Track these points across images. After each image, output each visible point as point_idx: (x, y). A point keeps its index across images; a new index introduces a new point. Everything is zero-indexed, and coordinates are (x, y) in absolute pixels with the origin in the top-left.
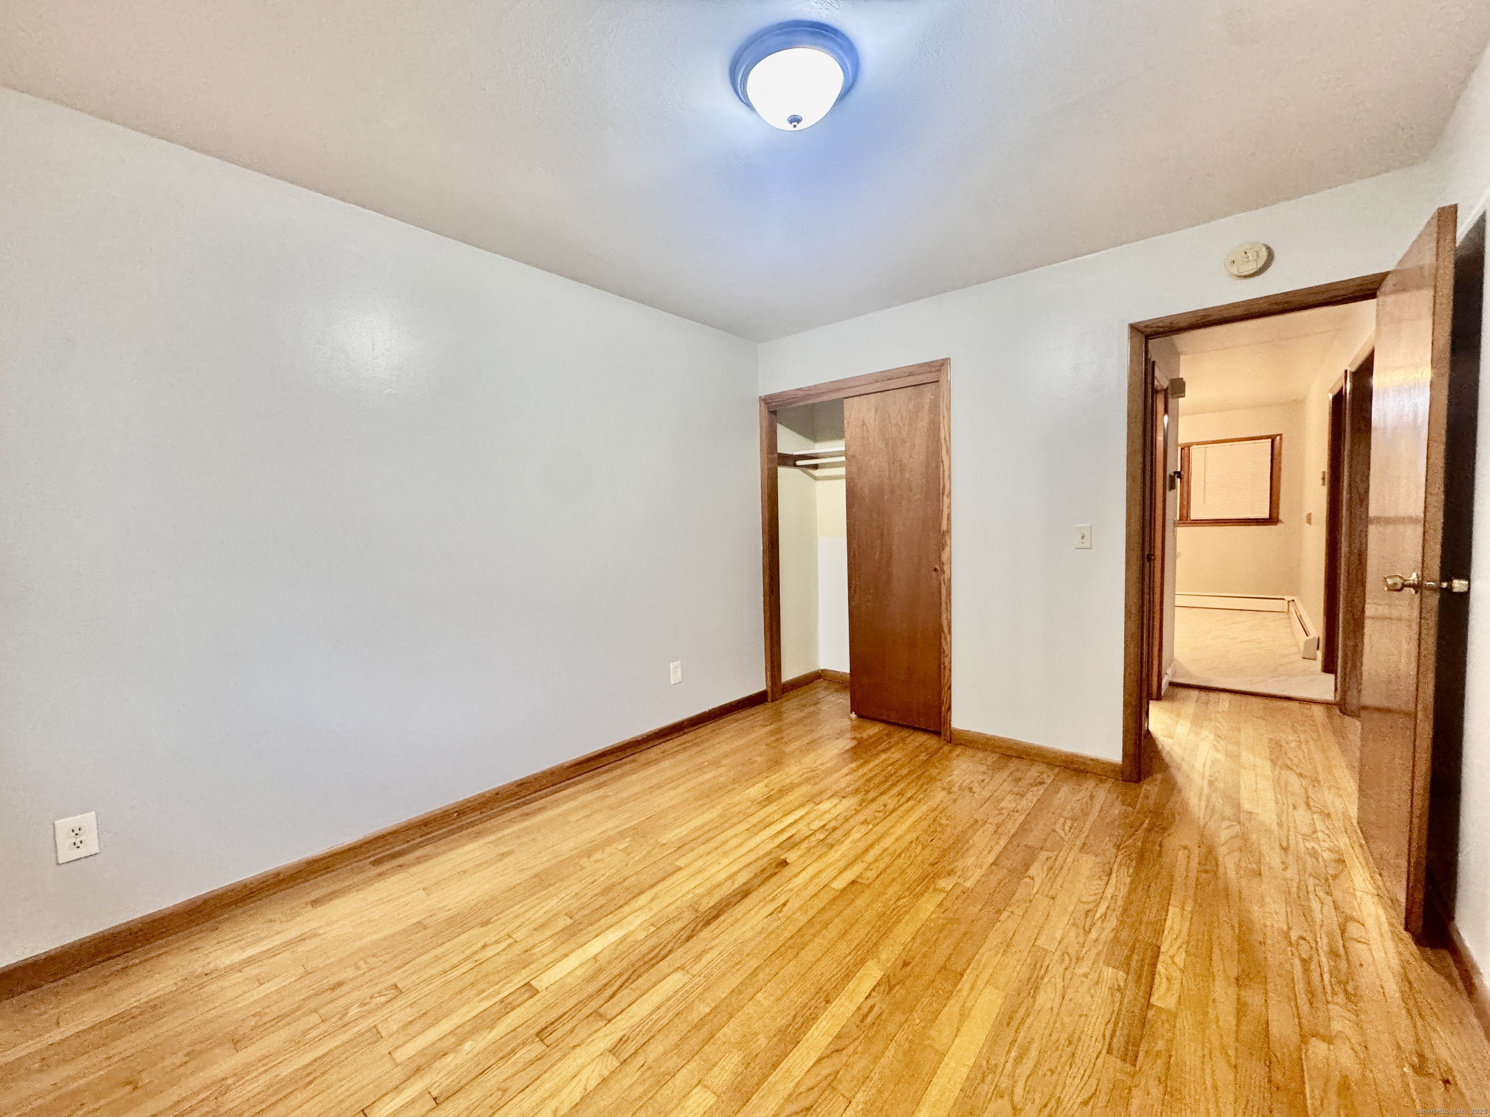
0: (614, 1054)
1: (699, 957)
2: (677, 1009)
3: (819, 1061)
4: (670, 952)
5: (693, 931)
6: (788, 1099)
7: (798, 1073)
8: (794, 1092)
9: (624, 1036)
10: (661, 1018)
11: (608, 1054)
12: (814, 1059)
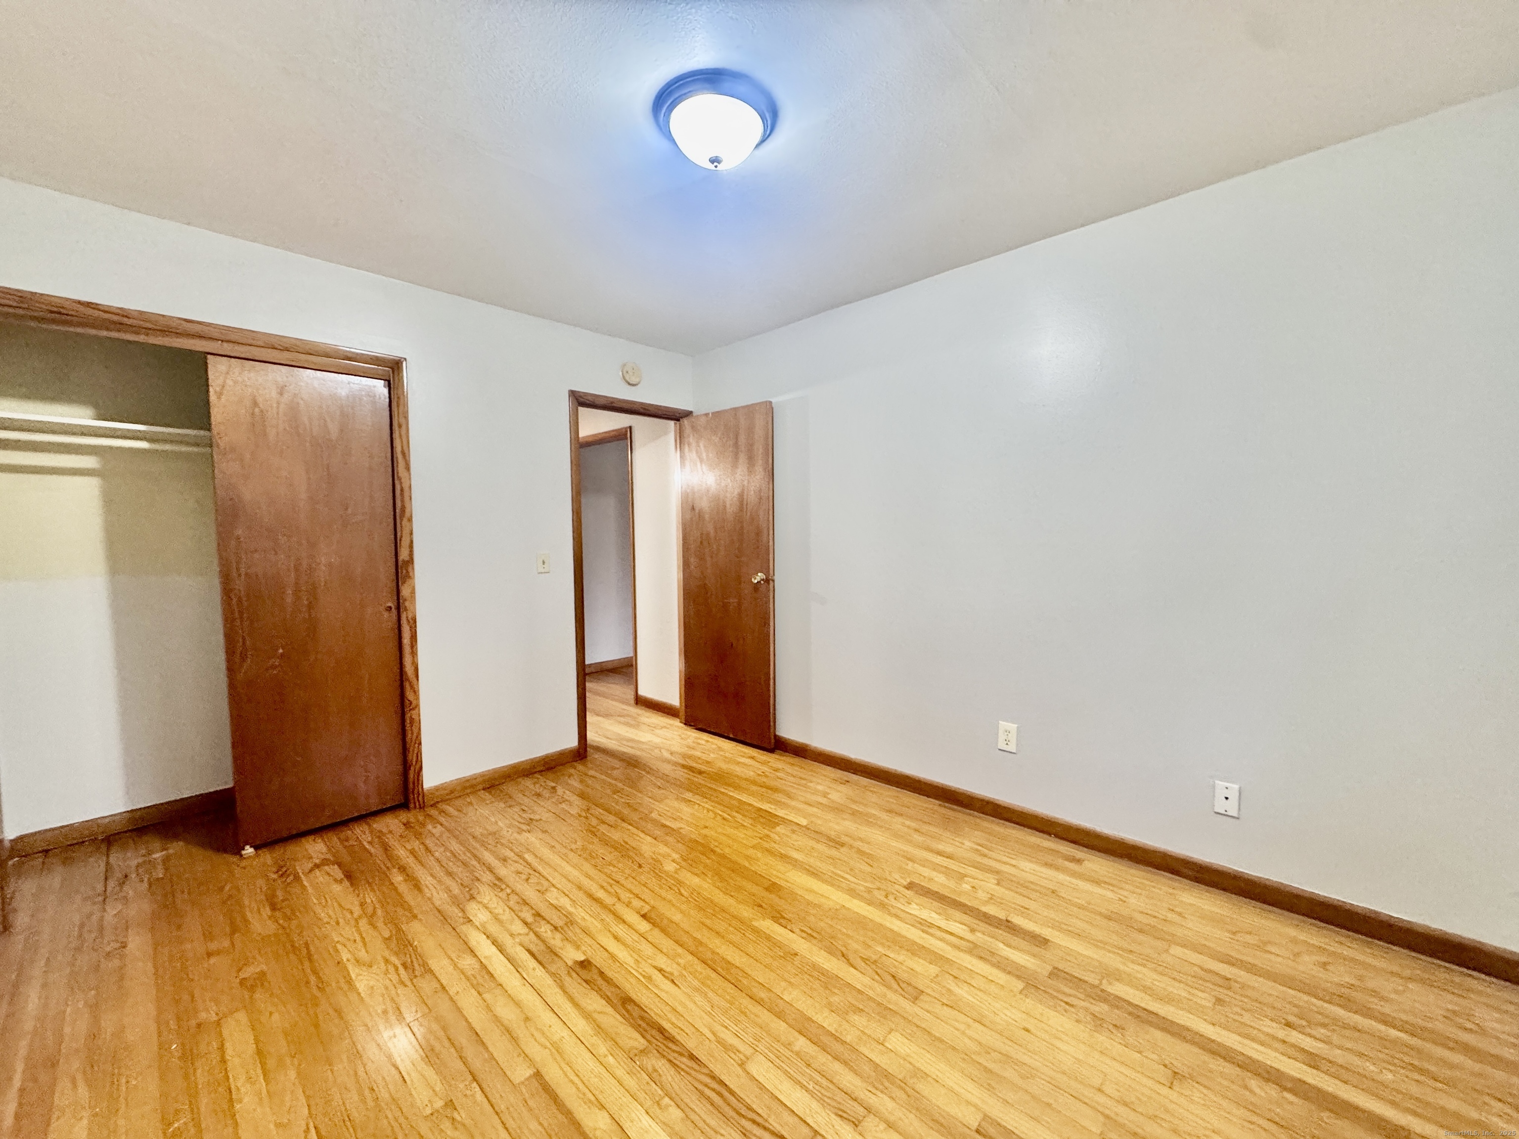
0: (860, 1122)
1: (727, 1048)
2: (802, 1065)
3: (852, 966)
4: (713, 1077)
5: (681, 1054)
6: (889, 987)
7: (866, 980)
8: (881, 983)
9: (837, 1114)
10: (811, 1079)
11: (860, 1128)
12: (852, 969)
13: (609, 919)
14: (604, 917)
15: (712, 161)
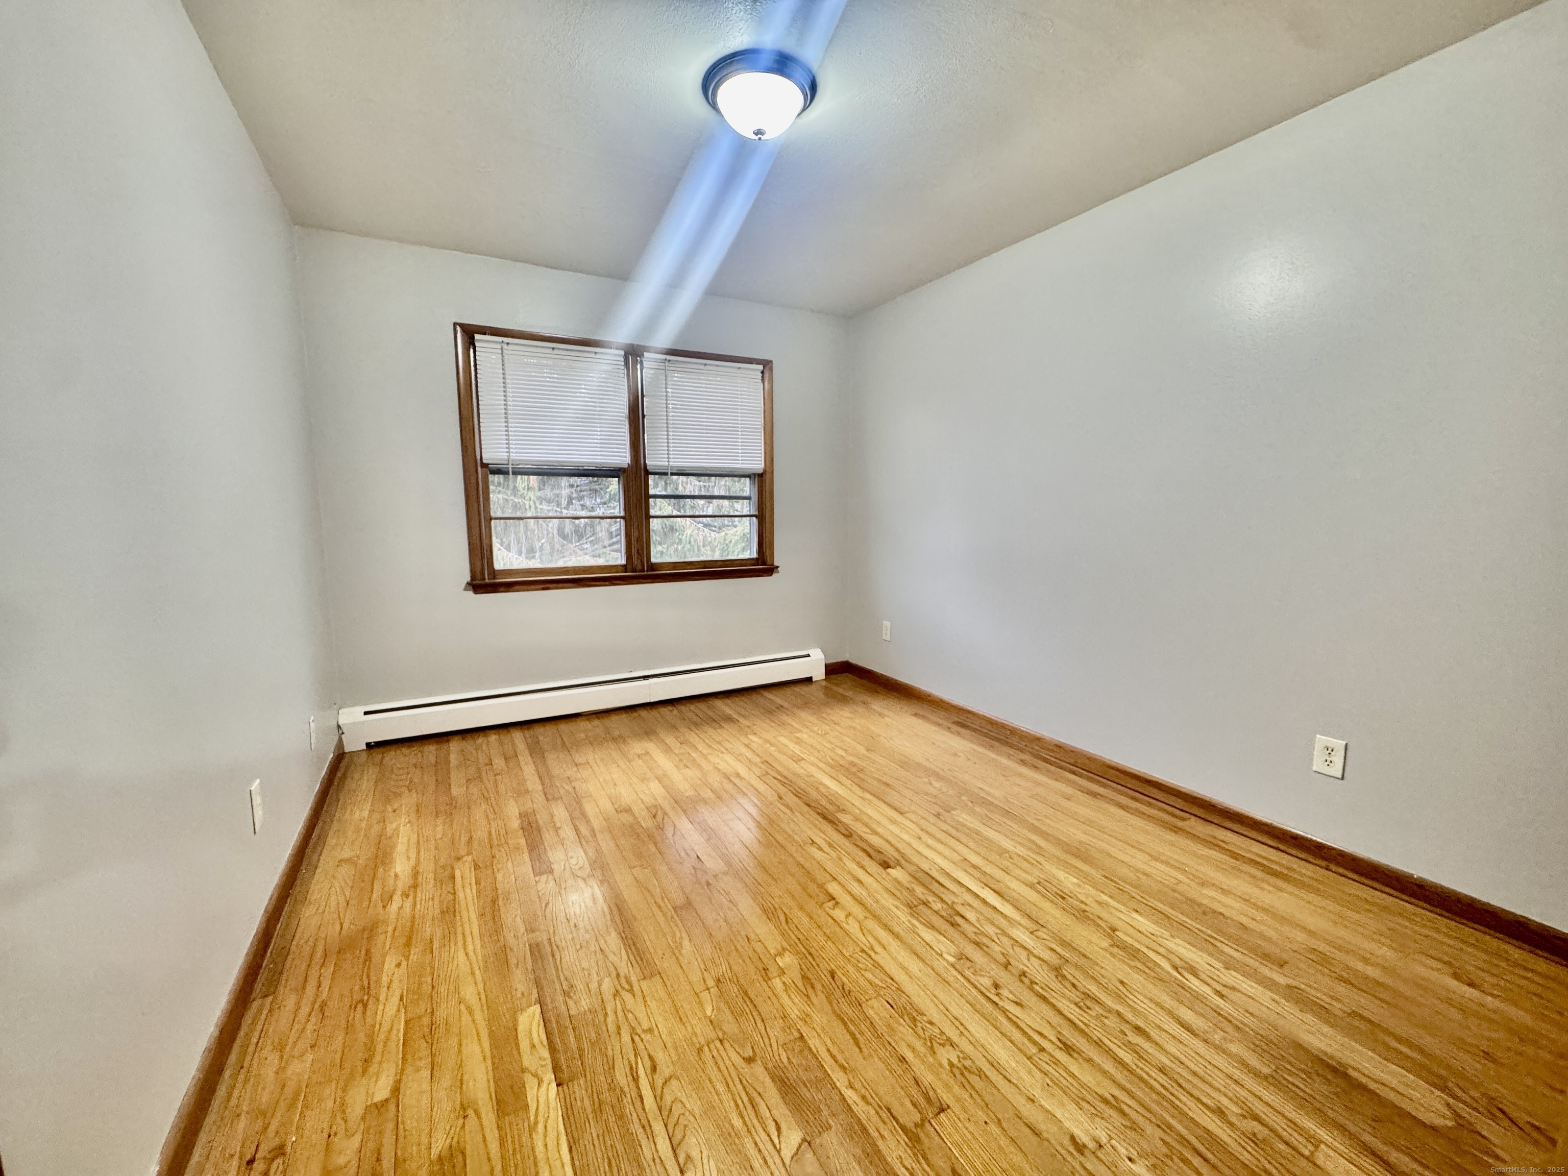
13: (869, 901)
14: (875, 905)
15: (756, 134)
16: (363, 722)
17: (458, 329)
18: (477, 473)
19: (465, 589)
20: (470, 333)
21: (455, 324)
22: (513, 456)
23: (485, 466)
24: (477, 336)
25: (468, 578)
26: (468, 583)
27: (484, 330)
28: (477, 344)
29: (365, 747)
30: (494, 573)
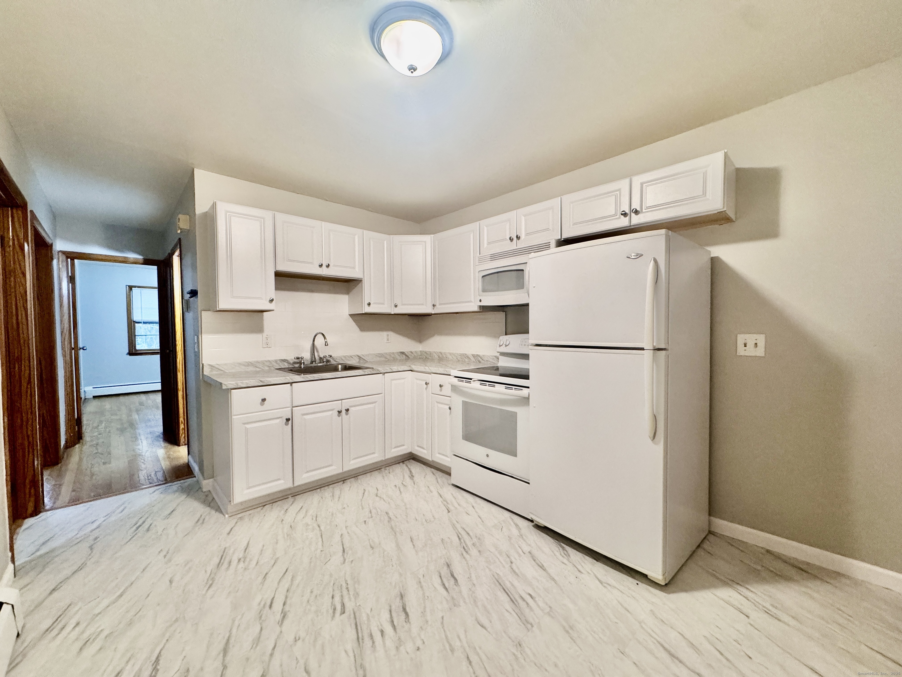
16: (93, 390)
17: (127, 286)
18: (132, 324)
19: (127, 355)
20: (131, 288)
21: (126, 285)
22: (143, 319)
23: (134, 322)
24: (133, 288)
25: (128, 352)
26: (128, 353)
27: (135, 287)
28: (133, 290)
29: (92, 397)
30: (136, 350)
